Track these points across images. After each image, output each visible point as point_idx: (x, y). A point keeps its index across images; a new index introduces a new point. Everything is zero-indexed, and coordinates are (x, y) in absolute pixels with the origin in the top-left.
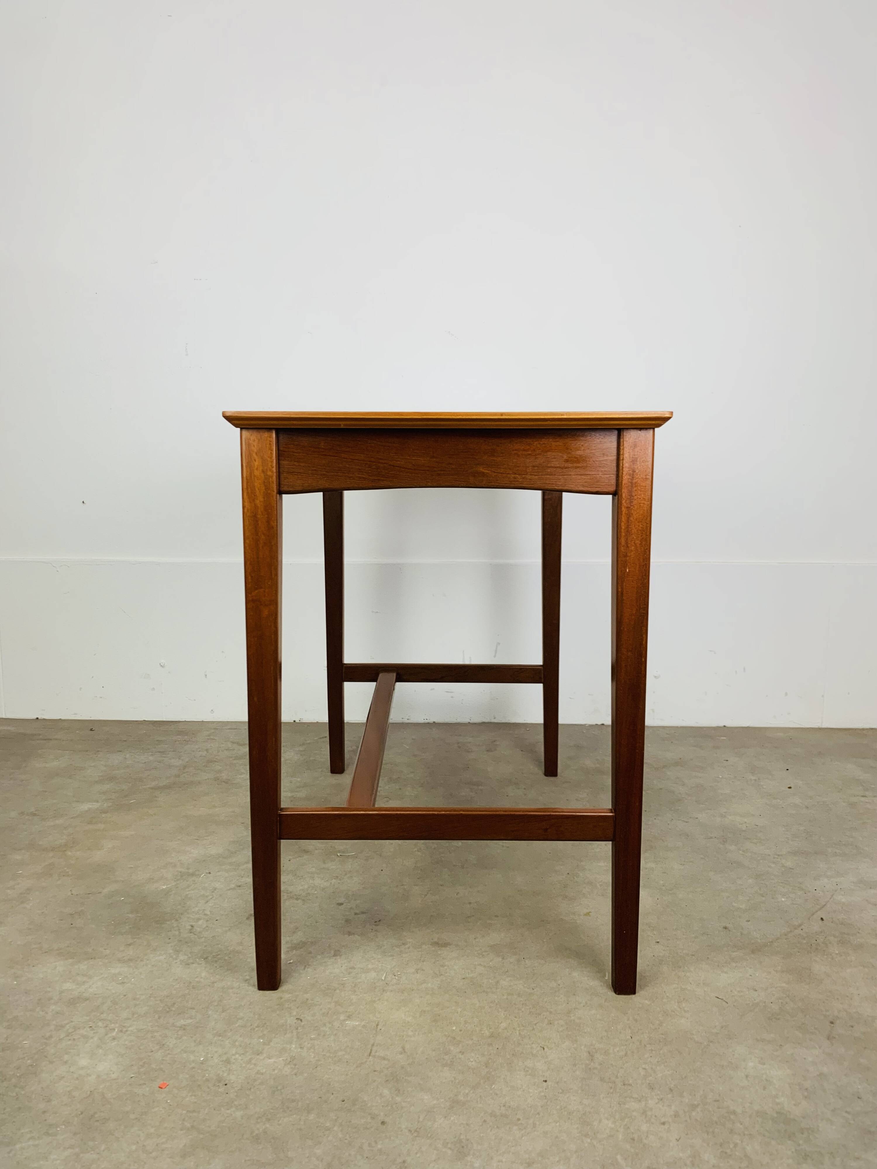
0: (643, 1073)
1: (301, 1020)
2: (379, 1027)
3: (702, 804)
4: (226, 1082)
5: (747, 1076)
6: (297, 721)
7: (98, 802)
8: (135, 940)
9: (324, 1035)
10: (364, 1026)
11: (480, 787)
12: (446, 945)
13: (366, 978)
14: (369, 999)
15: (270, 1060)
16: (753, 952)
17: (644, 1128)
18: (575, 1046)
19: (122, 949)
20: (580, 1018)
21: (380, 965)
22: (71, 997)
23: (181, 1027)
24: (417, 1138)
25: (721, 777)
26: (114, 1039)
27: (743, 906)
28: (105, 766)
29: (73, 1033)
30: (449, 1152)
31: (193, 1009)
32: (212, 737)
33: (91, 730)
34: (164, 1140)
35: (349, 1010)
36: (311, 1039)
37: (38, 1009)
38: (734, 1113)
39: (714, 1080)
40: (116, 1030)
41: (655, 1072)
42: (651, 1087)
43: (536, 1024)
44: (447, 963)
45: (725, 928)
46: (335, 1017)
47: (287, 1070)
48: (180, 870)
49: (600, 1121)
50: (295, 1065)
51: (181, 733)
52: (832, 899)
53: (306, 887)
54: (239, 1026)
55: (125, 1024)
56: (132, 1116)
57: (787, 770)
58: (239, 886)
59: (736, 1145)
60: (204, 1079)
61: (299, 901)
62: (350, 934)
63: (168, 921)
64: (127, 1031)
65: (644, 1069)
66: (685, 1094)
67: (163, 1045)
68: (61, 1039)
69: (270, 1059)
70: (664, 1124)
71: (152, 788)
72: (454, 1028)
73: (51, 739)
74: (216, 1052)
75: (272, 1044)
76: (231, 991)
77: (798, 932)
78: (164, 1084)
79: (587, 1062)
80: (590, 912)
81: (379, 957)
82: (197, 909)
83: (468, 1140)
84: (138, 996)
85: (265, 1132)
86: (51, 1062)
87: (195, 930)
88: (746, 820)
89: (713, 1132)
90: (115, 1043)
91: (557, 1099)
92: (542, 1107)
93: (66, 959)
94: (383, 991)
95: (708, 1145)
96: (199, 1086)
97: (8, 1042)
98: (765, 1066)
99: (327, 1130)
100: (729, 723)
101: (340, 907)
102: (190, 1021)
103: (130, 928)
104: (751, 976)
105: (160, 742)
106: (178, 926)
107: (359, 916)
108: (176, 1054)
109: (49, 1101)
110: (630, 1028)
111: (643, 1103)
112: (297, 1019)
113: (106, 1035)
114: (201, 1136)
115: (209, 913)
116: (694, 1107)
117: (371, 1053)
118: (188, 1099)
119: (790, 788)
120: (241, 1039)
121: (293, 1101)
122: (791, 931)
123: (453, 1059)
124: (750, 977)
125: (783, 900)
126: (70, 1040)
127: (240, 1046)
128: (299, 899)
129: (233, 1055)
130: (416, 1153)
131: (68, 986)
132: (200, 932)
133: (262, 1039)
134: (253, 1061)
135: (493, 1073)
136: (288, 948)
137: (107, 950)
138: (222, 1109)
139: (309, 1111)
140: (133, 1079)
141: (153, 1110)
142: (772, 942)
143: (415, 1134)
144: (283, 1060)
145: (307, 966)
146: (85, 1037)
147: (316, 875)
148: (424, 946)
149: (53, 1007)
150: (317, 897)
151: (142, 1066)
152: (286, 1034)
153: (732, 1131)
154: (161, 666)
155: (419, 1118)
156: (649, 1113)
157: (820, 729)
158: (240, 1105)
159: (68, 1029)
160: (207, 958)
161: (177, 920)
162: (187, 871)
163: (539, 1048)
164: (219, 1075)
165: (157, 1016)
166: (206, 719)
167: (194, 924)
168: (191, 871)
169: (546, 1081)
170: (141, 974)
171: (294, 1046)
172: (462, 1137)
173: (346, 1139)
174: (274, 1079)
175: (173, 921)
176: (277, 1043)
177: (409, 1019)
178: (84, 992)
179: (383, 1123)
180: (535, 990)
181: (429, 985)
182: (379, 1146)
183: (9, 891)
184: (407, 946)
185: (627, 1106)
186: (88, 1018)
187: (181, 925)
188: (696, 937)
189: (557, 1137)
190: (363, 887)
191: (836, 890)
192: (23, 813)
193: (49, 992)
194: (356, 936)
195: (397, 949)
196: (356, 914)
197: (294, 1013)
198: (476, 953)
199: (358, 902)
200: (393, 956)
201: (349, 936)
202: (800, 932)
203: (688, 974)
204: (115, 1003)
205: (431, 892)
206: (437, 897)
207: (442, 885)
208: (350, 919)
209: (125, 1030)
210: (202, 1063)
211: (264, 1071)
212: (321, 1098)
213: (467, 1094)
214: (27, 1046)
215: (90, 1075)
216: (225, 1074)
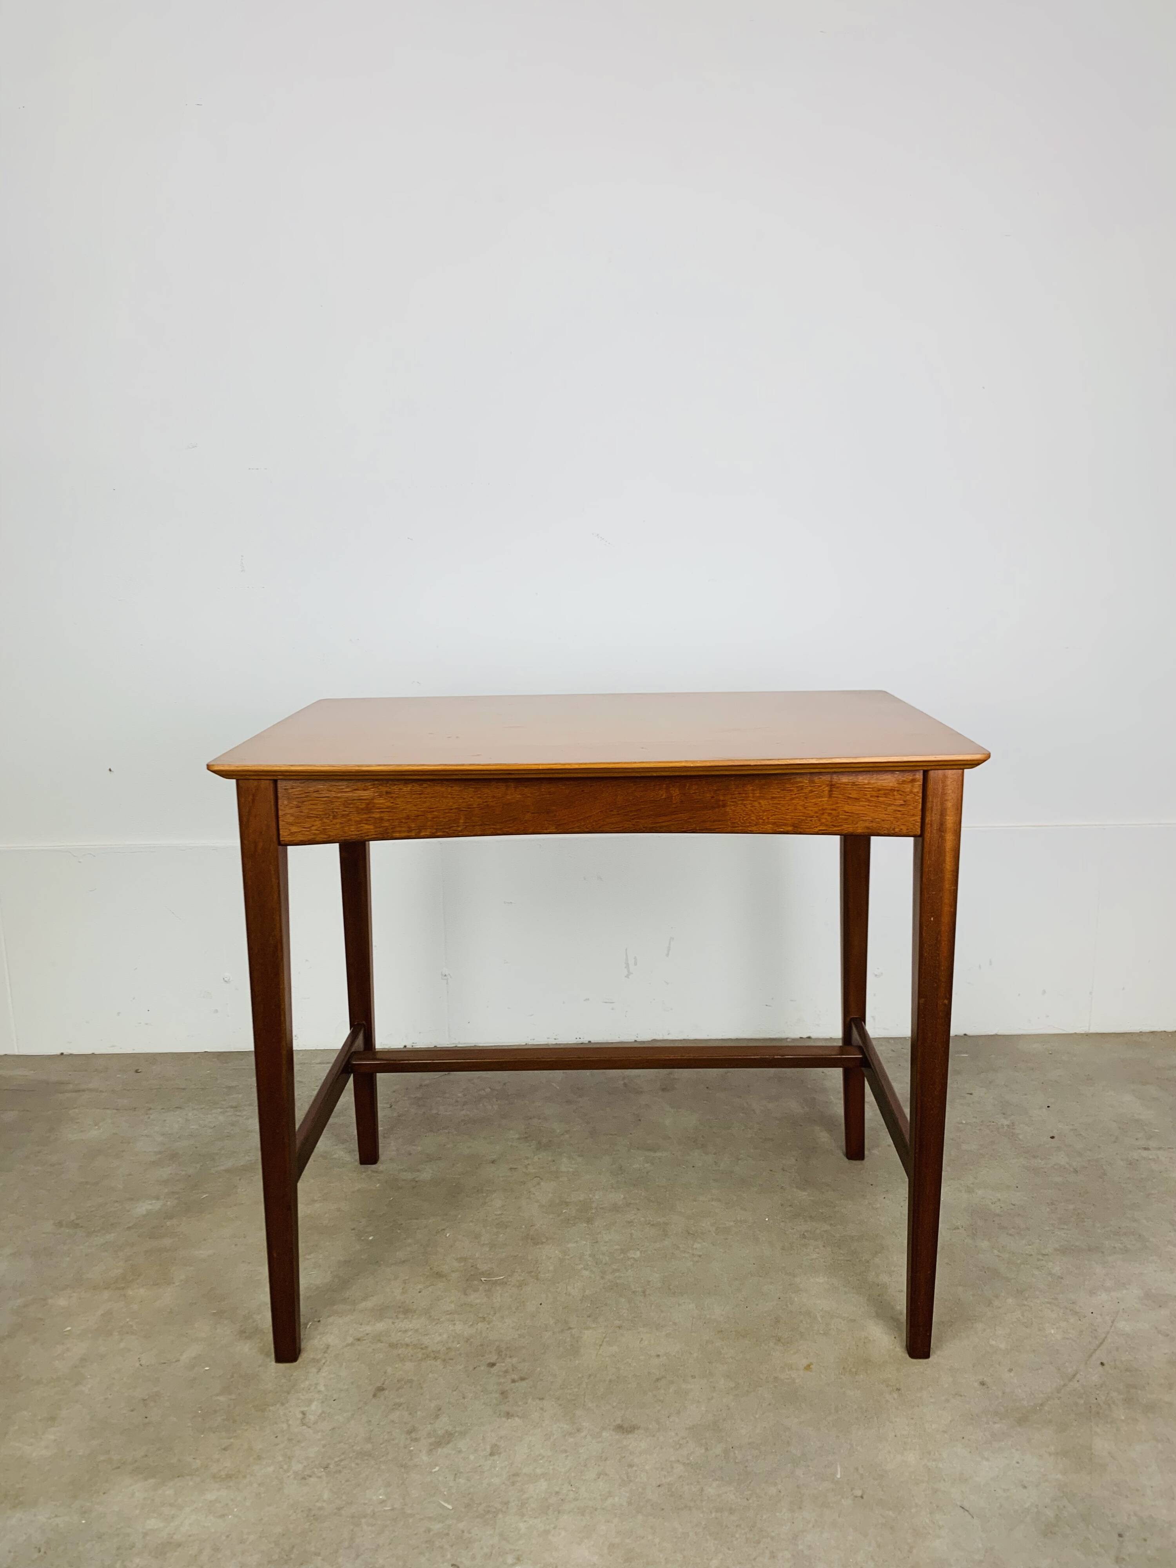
7: (158, 1198)
8: (232, 1440)
12: (632, 1429)
13: (535, 1490)
14: (541, 1527)
16: (1019, 1422)
19: (215, 1457)
20: (810, 1547)
21: (551, 1467)
22: (159, 1542)
25: (964, 1122)
27: (1003, 1346)
28: (163, 1134)
33: (137, 1071)
35: (517, 1548)
43: (755, 1559)
44: (635, 1461)
45: (983, 1384)
46: (501, 1559)
52: (1113, 1328)
53: (445, 1336)
57: (1048, 1107)
58: (359, 1340)
61: (439, 1362)
62: (508, 1415)
63: (272, 1405)
71: (227, 1171)
73: (84, 1091)
76: (363, 1520)
77: (1074, 1385)
80: (811, 1364)
81: (550, 1454)
84: (244, 1537)
87: (307, 1421)
88: (999, 1195)
93: (146, 1479)
94: (559, 1512)
100: (971, 1032)
101: (494, 1370)
103: (223, 1420)
104: (1018, 1463)
106: (285, 1415)
107: (517, 1384)
115: (322, 1389)
119: (1052, 1137)
124: (1018, 1465)
125: (1052, 1331)
128: (438, 1358)
131: (152, 1523)
132: (315, 1423)
136: (431, 1444)
137: (197, 1461)
142: (1041, 1405)
147: (456, 1317)
148: (605, 1434)
149: (137, 1560)
150: (460, 1354)
154: (226, 981)
157: (1088, 1035)
160: (327, 1467)
161: (281, 1405)
167: (306, 1408)
170: (245, 1499)
175: (278, 1405)
177: (595, 1559)
178: (174, 1534)
180: (750, 1501)
181: (617, 1499)
183: (57, 1363)
184: (583, 1434)
187: (290, 1412)
188: (947, 1401)
190: (519, 1335)
191: (1117, 1312)
192: (60, 1224)
193: (128, 1535)
194: (517, 1419)
195: (571, 1440)
196: (513, 1381)
197: (449, 1556)
198: (671, 1441)
199: (514, 1360)
200: (566, 1451)
201: (508, 1419)
202: (1077, 1385)
203: (940, 1465)
204: (216, 1549)
205: (607, 1339)
206: (615, 1349)
207: (620, 1327)
208: (507, 1391)
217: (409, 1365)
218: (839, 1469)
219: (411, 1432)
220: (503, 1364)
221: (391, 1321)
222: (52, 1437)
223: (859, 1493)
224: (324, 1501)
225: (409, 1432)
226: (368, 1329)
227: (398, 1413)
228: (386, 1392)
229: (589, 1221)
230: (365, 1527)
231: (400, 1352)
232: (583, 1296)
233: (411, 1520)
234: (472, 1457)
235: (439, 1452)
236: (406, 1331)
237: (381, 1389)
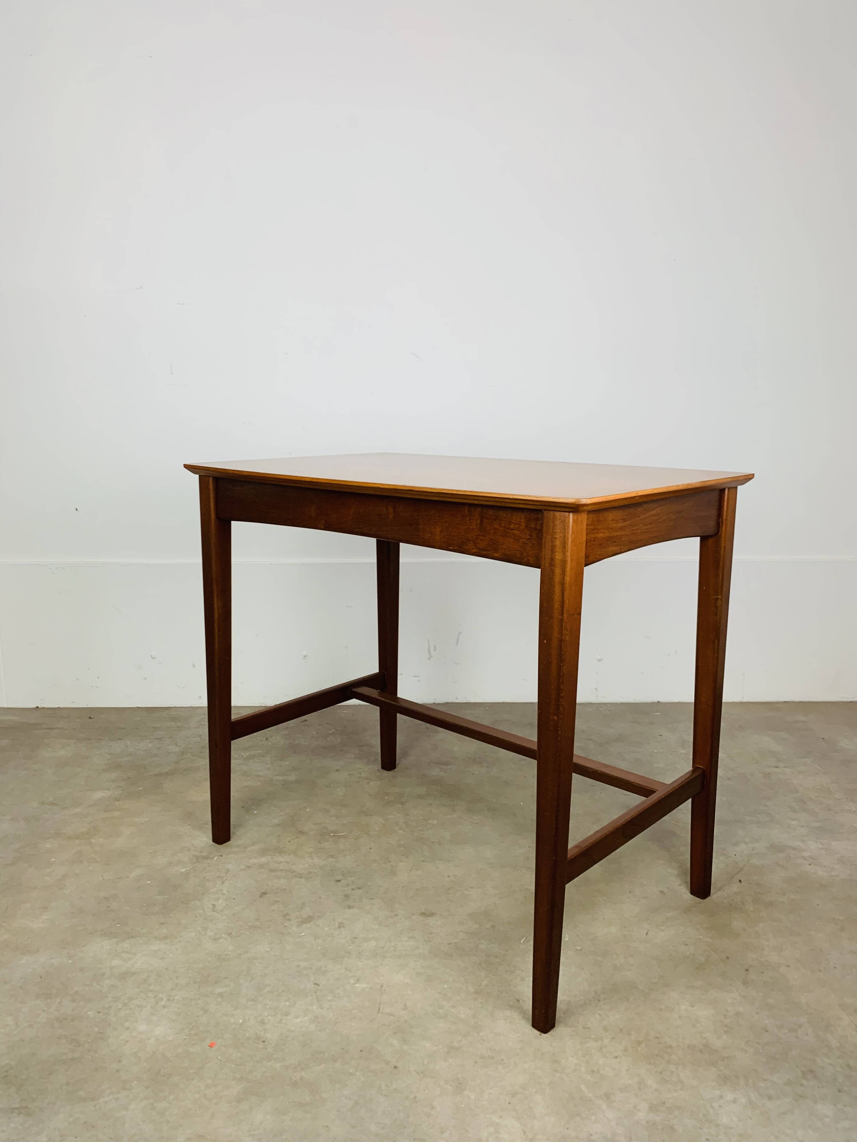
1: (318, 985)
2: (383, 988)
4: (264, 1040)
5: (680, 1017)
7: (109, 790)
8: (166, 919)
9: (339, 997)
10: (371, 988)
12: (432, 914)
13: (368, 946)
14: (372, 964)
15: (297, 1020)
17: (601, 1061)
19: (156, 927)
21: (378, 934)
22: (121, 972)
23: (218, 995)
24: (424, 1078)
25: (656, 751)
26: (164, 1007)
27: (674, 871)
28: (110, 754)
29: (128, 1004)
30: (449, 1087)
31: (227, 978)
33: (90, 718)
34: (221, 1089)
35: (357, 975)
36: (329, 1001)
37: (95, 984)
38: (671, 1047)
39: (654, 1021)
40: (165, 1000)
41: (608, 1017)
42: (605, 1029)
43: (511, 981)
44: (434, 931)
45: (660, 891)
46: (346, 981)
47: (313, 1028)
48: (194, 853)
49: (567, 1059)
50: (319, 1023)
51: (175, 719)
52: (748, 863)
53: (307, 866)
54: (267, 991)
55: (172, 994)
56: (191, 1071)
58: (249, 867)
60: (245, 1037)
61: (303, 879)
62: (350, 907)
63: (192, 901)
64: (173, 1000)
65: (600, 1015)
66: (632, 1032)
67: (207, 1011)
68: (119, 1009)
69: (297, 1018)
70: (616, 1057)
71: (156, 775)
72: (445, 986)
73: (54, 729)
74: (252, 1015)
75: (297, 1006)
76: (255, 961)
77: (720, 893)
78: (214, 1043)
82: (215, 889)
83: (464, 1078)
84: (178, 970)
85: (301, 1078)
86: (115, 1029)
87: (216, 909)
90: (166, 1010)
93: (110, 939)
94: (384, 957)
96: (242, 1043)
97: (75, 1013)
98: (694, 1009)
99: (352, 1075)
100: (662, 700)
101: (340, 884)
102: (225, 989)
103: (160, 909)
104: (682, 932)
105: (155, 729)
106: (201, 906)
107: (355, 891)
108: (219, 1018)
109: (120, 1061)
111: (600, 1042)
112: (315, 984)
113: (157, 1004)
114: (251, 1085)
115: (225, 892)
116: (639, 1043)
117: (379, 1010)
118: (234, 1055)
120: (270, 1003)
121: (321, 1053)
123: (446, 1012)
124: (682, 934)
126: (127, 1009)
127: (271, 1009)
128: (302, 877)
129: (266, 1017)
130: (424, 1091)
131: (116, 962)
132: (222, 911)
133: (288, 1002)
134: (283, 1021)
135: (480, 1023)
136: (299, 922)
137: (144, 930)
138: (264, 1062)
139: (335, 1061)
140: (186, 1040)
141: (208, 1065)
143: (422, 1075)
144: (308, 1019)
145: (317, 938)
146: (140, 1006)
147: (314, 855)
148: (413, 917)
149: (107, 982)
150: (317, 875)
151: (192, 1029)
152: (307, 997)
154: (153, 658)
155: (424, 1062)
156: (605, 1050)
157: (741, 703)
158: (278, 1058)
159: (124, 1000)
160: (231, 934)
161: (199, 900)
162: (200, 854)
164: (257, 1033)
165: (197, 986)
166: (195, 705)
168: (205, 854)
170: (177, 949)
171: (315, 1007)
172: (459, 1076)
173: (367, 1082)
174: (303, 1035)
175: (196, 901)
176: (300, 1005)
177: (408, 980)
179: (395, 1067)
181: (421, 950)
182: (394, 1086)
183: (46, 878)
184: (399, 917)
185: (587, 1045)
186: (139, 990)
187: (205, 904)
189: (533, 1073)
190: (356, 865)
191: (752, 855)
192: (43, 803)
193: (101, 968)
194: (355, 909)
195: (391, 920)
196: (353, 889)
197: (312, 979)
198: (457, 921)
199: (353, 879)
200: (388, 926)
201: (349, 909)
202: (723, 893)
203: (632, 933)
204: (159, 976)
205: (415, 867)
206: (420, 872)
207: (423, 861)
208: (349, 894)
209: (171, 998)
210: (241, 1024)
211: (294, 1029)
212: (342, 1049)
213: (460, 1041)
214: (91, 1016)
215: (149, 1039)
216: (262, 1033)
217: (282, 881)
219: (286, 916)
220: (346, 881)
221: (270, 857)
222: (46, 917)
223: (579, 948)
224: (230, 951)
225: (284, 916)
226: (255, 861)
227: (276, 906)
228: (268, 895)
229: (402, 803)
230: (257, 964)
231: (277, 874)
232: (399, 844)
233: (287, 961)
234: (326, 929)
235: (304, 926)
236: (280, 863)
237: (265, 893)
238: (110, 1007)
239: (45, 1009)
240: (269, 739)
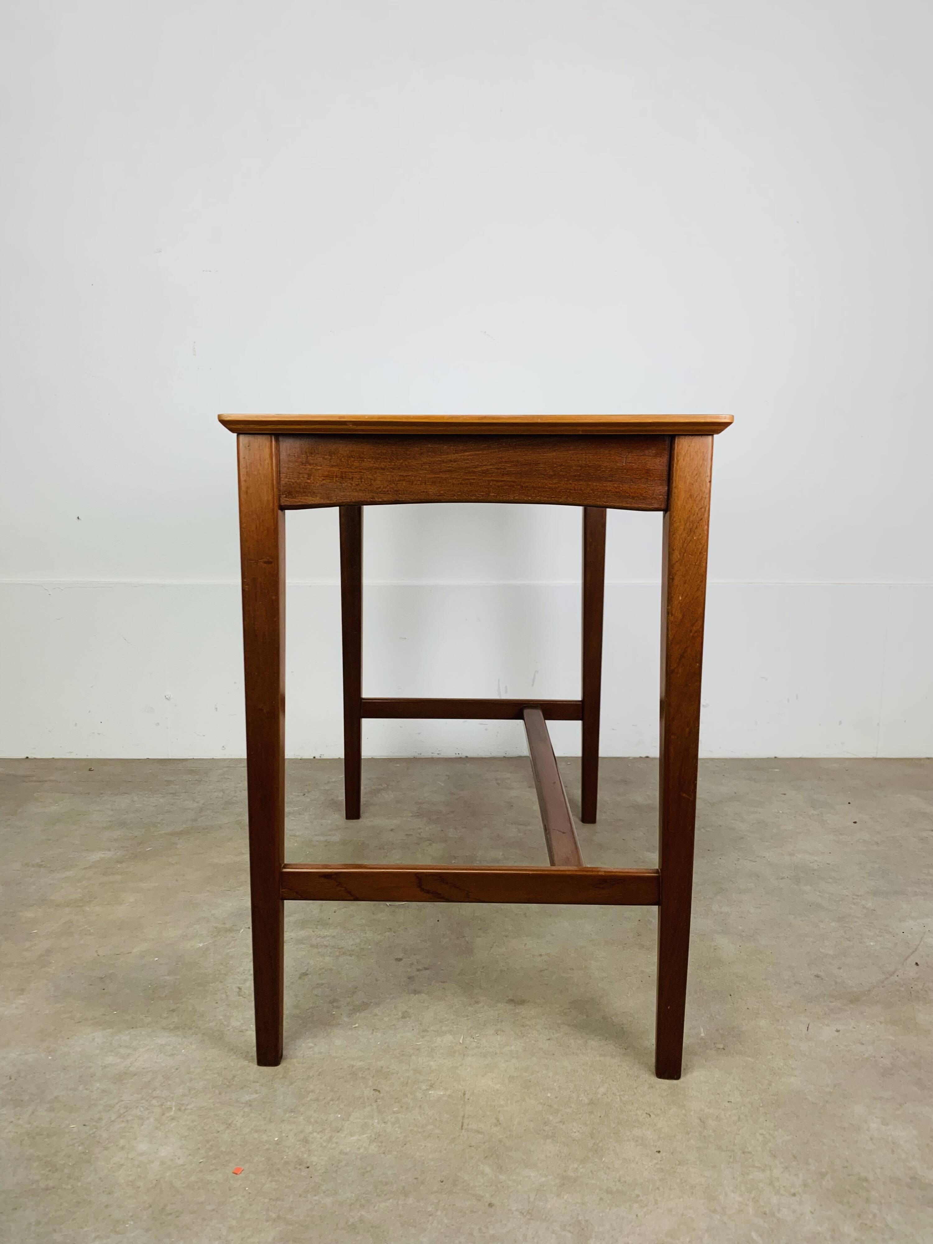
0: (761, 1138)
1: (379, 1091)
2: (467, 1096)
3: (767, 842)
4: (308, 1165)
5: (871, 1139)
6: (317, 757)
7: (109, 850)
8: (178, 1005)
9: (408, 1108)
10: (450, 1096)
11: (529, 828)
12: (522, 1002)
13: (442, 1041)
14: (450, 1064)
15: (352, 1138)
16: (852, 1002)
17: (774, 1199)
18: (684, 1111)
19: (165, 1015)
21: (455, 1027)
22: (117, 1072)
23: (246, 1103)
24: (531, 1221)
25: (781, 812)
26: (173, 1119)
27: (831, 952)
28: (113, 810)
29: (126, 1114)
30: (569, 1235)
31: (257, 1081)
32: (226, 776)
33: (90, 770)
34: (249, 1234)
35: (430, 1078)
36: (394, 1112)
37: (81, 1087)
38: (866, 1180)
39: (837, 1145)
40: (174, 1109)
41: (774, 1138)
42: (773, 1155)
43: (636, 1088)
44: (527, 1023)
45: (817, 976)
46: (416, 1086)
47: (373, 1148)
48: (215, 925)
49: (726, 1194)
50: (382, 1142)
51: (191, 772)
52: (922, 942)
53: (358, 941)
54: (311, 1100)
55: (183, 1102)
56: (208, 1208)
57: (849, 803)
59: (875, 1215)
60: (282, 1161)
61: (354, 957)
62: (415, 992)
63: (212, 983)
64: (185, 1109)
66: (810, 1160)
67: (230, 1124)
68: (113, 1121)
69: (351, 1136)
70: (794, 1195)
71: (168, 834)
72: (549, 1095)
73: (46, 781)
74: (291, 1130)
75: (351, 1119)
77: (894, 978)
78: (239, 1169)
79: (700, 1129)
81: (452, 1017)
82: (242, 969)
83: (587, 1221)
84: (192, 1070)
85: (361, 1220)
86: (106, 1149)
87: (243, 993)
88: (816, 858)
89: (848, 1202)
90: (175, 1123)
91: (675, 1172)
92: (660, 1180)
93: (104, 1029)
94: (464, 1055)
95: (845, 1216)
96: (278, 1169)
97: (52, 1126)
98: (888, 1128)
99: (430, 1216)
100: (780, 755)
101: (401, 963)
102: (256, 1096)
103: (171, 992)
104: (854, 1028)
105: (169, 782)
106: (224, 989)
107: (422, 972)
108: (246, 1134)
109: (111, 1193)
110: (737, 1088)
111: (768, 1172)
112: (374, 1090)
113: (163, 1114)
114: (291, 1227)
116: (823, 1175)
117: (462, 1126)
118: (268, 1185)
119: (855, 822)
120: (315, 1115)
121: (387, 1184)
122: (887, 978)
123: (554, 1130)
124: (854, 1030)
125: (872, 944)
126: (123, 1121)
127: (317, 1122)
128: (353, 955)
129: (310, 1133)
130: (533, 1238)
131: (110, 1059)
132: (249, 995)
133: (339, 1114)
134: (334, 1140)
135: (600, 1145)
136: (350, 1010)
137: (148, 1018)
138: (309, 1196)
139: (406, 1195)
140: (202, 1165)
141: (231, 1200)
142: (869, 991)
143: (528, 1217)
144: (367, 1137)
145: (375, 1030)
146: (140, 1118)
147: (367, 928)
148: (499, 1005)
149: (98, 1085)
150: (372, 952)
151: (211, 1149)
152: (364, 1107)
153: (868, 1200)
155: (529, 1198)
156: (776, 1184)
157: (875, 760)
158: (328, 1190)
159: (119, 1110)
161: (221, 982)
162: (223, 926)
163: (645, 1115)
164: (298, 1157)
165: (217, 1092)
166: (216, 757)
167: (241, 985)
168: (228, 926)
169: (659, 1152)
170: (191, 1043)
171: (376, 1121)
172: (580, 1218)
173: (453, 1225)
174: (361, 1159)
175: (217, 983)
176: (356, 1118)
177: (498, 1086)
178: (130, 1067)
179: (491, 1205)
181: (513, 1047)
182: (491, 1232)
183: (25, 953)
184: (481, 1005)
185: (751, 1177)
186: (140, 1096)
187: (228, 987)
188: (789, 987)
189: (683, 1215)
190: (421, 940)
191: (924, 933)
192: (27, 865)
193: (90, 1067)
194: (423, 995)
195: (470, 1009)
196: (418, 970)
197: (370, 1084)
198: (557, 1010)
199: (418, 957)
200: (467, 1016)
201: (415, 995)
202: (897, 979)
203: (788, 1028)
204: (167, 1078)
205: (497, 944)
206: (504, 950)
207: (506, 936)
208: (413, 976)
209: (183, 1108)
210: (277, 1143)
211: (348, 1150)
212: (416, 1178)
213: (577, 1168)
214: (75, 1130)
215: (153, 1162)
216: (305, 1156)
217: (328, 959)
218: (702, 1030)
219: (333, 1002)
220: (409, 959)
221: (311, 930)
222: (22, 1001)
223: (721, 1046)
225: (331, 1002)
227: (320, 990)
228: (310, 976)
231: (320, 950)
232: (474, 916)
233: (336, 1060)
234: (386, 1019)
235: (357, 1015)
236: (324, 937)
237: (305, 974)
238: (100, 1119)
239: (13, 1120)
240: (306, 795)
